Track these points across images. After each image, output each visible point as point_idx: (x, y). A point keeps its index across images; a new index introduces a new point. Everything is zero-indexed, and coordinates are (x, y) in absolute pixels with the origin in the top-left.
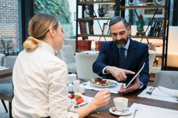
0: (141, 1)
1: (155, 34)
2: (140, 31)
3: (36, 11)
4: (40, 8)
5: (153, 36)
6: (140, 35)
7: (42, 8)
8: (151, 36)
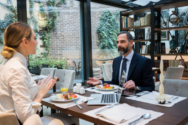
0: (173, 24)
1: (186, 51)
2: (173, 49)
3: (101, 39)
4: (104, 37)
5: (184, 53)
6: (173, 53)
7: (105, 37)
8: (182, 53)
